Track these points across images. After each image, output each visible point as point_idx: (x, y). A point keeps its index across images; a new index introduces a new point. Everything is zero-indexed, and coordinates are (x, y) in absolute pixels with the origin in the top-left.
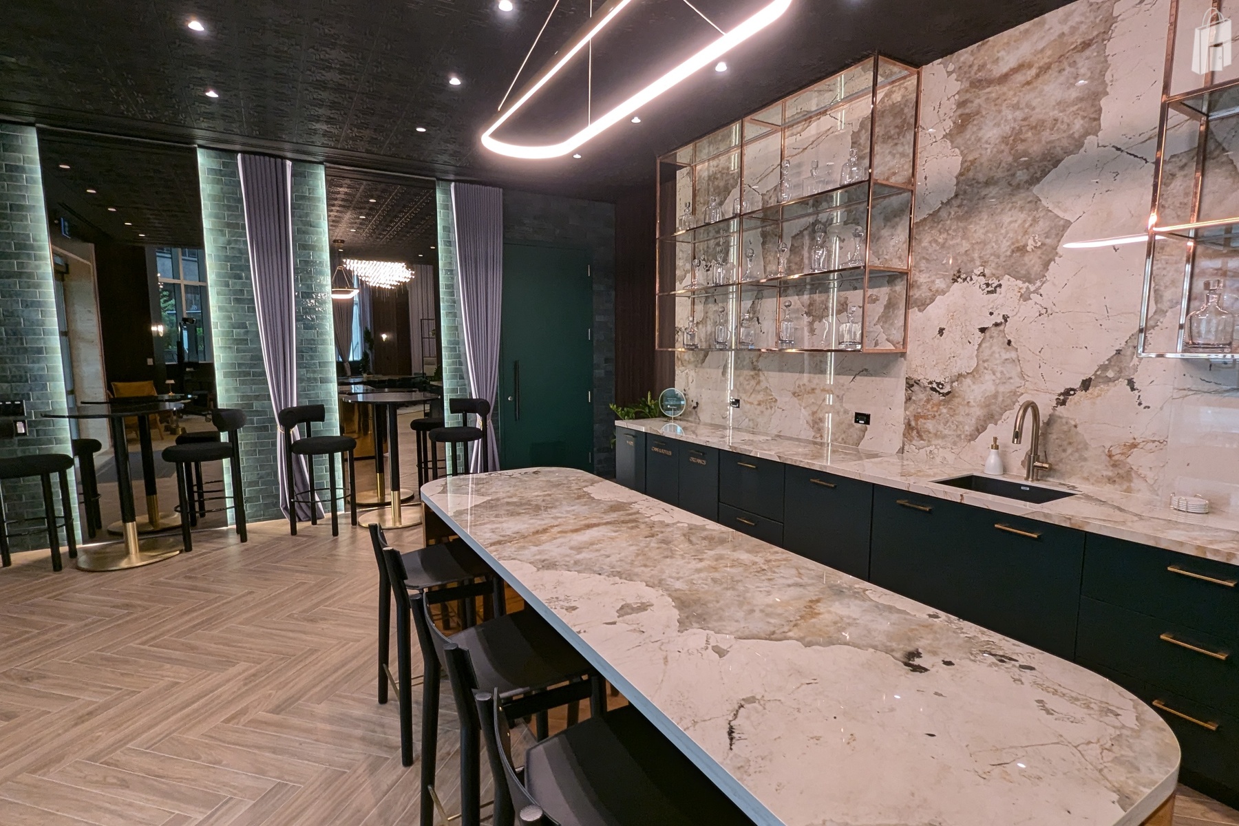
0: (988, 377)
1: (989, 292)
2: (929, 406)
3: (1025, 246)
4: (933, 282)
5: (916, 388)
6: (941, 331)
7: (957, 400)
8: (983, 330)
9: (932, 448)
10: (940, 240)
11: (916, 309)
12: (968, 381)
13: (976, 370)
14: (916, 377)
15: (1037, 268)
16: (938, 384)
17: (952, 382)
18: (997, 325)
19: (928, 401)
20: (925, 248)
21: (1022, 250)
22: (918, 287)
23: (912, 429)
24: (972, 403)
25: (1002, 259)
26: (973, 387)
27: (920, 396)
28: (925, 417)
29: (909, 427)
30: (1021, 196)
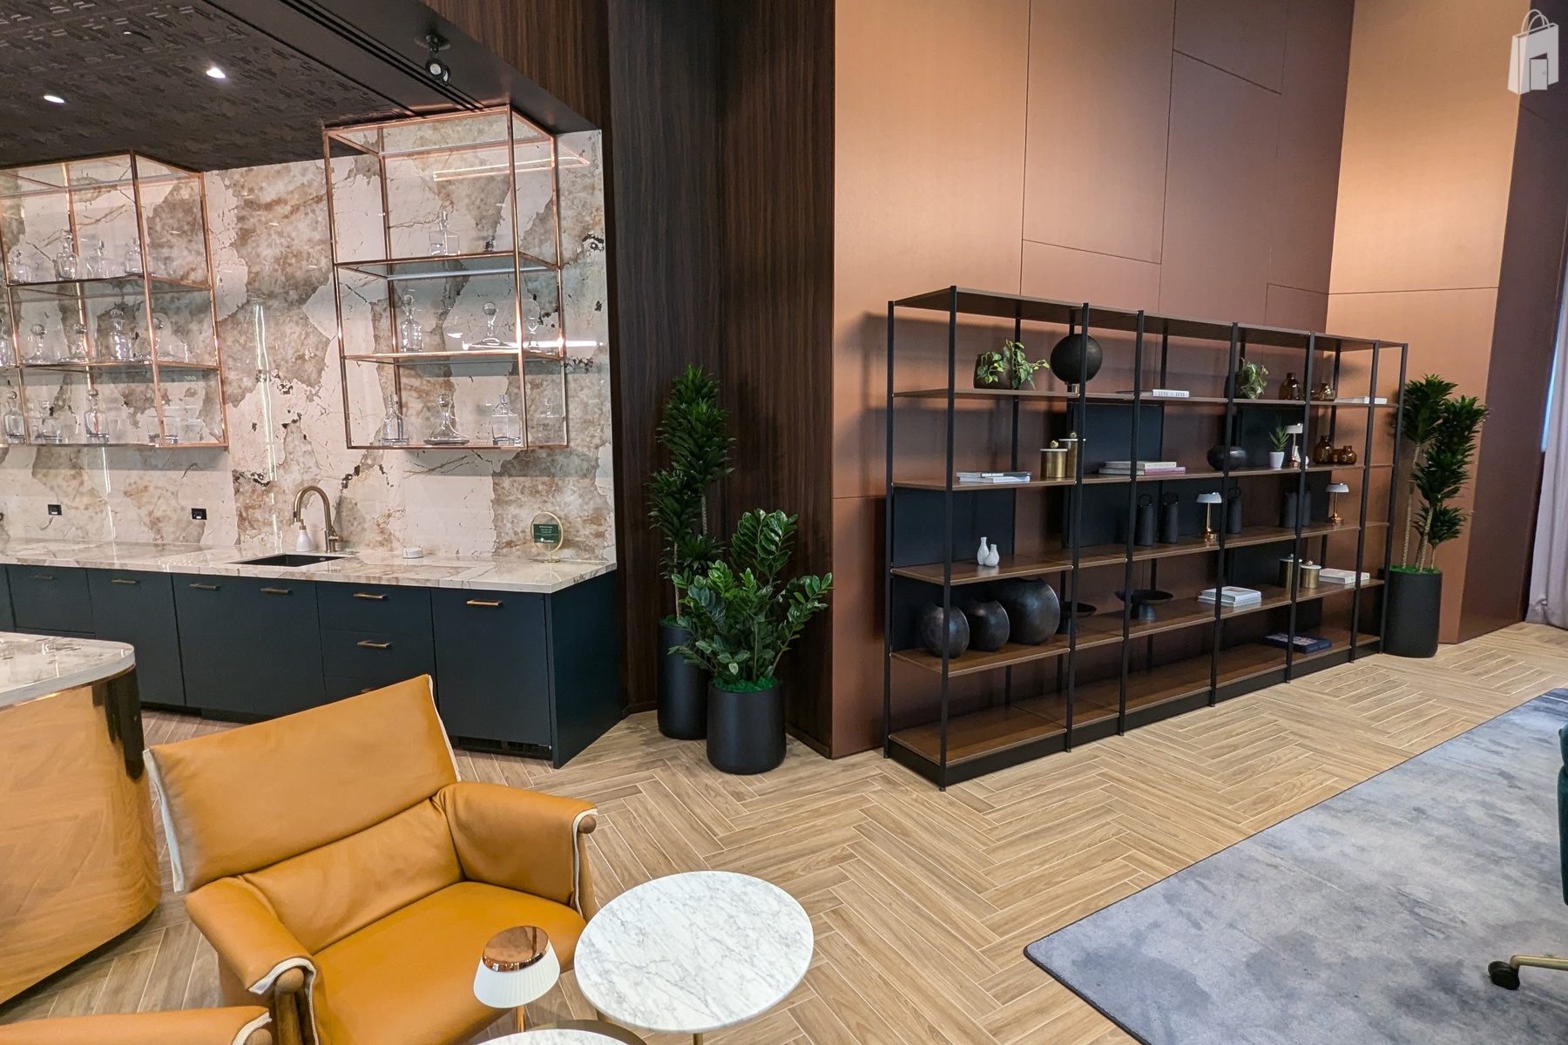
0: (295, 468)
1: (285, 393)
2: (255, 497)
3: (304, 355)
4: (241, 379)
5: (241, 480)
6: (254, 426)
7: (275, 489)
8: (285, 426)
9: (262, 535)
10: (242, 341)
11: (230, 404)
12: (280, 471)
13: (285, 461)
14: (240, 469)
15: (314, 376)
16: (259, 475)
17: (270, 473)
18: (294, 421)
19: (253, 491)
20: (229, 347)
21: (302, 357)
22: (230, 383)
23: (244, 520)
24: (287, 491)
25: (290, 364)
26: (286, 477)
27: (246, 487)
28: (253, 507)
29: (242, 518)
30: (295, 311)
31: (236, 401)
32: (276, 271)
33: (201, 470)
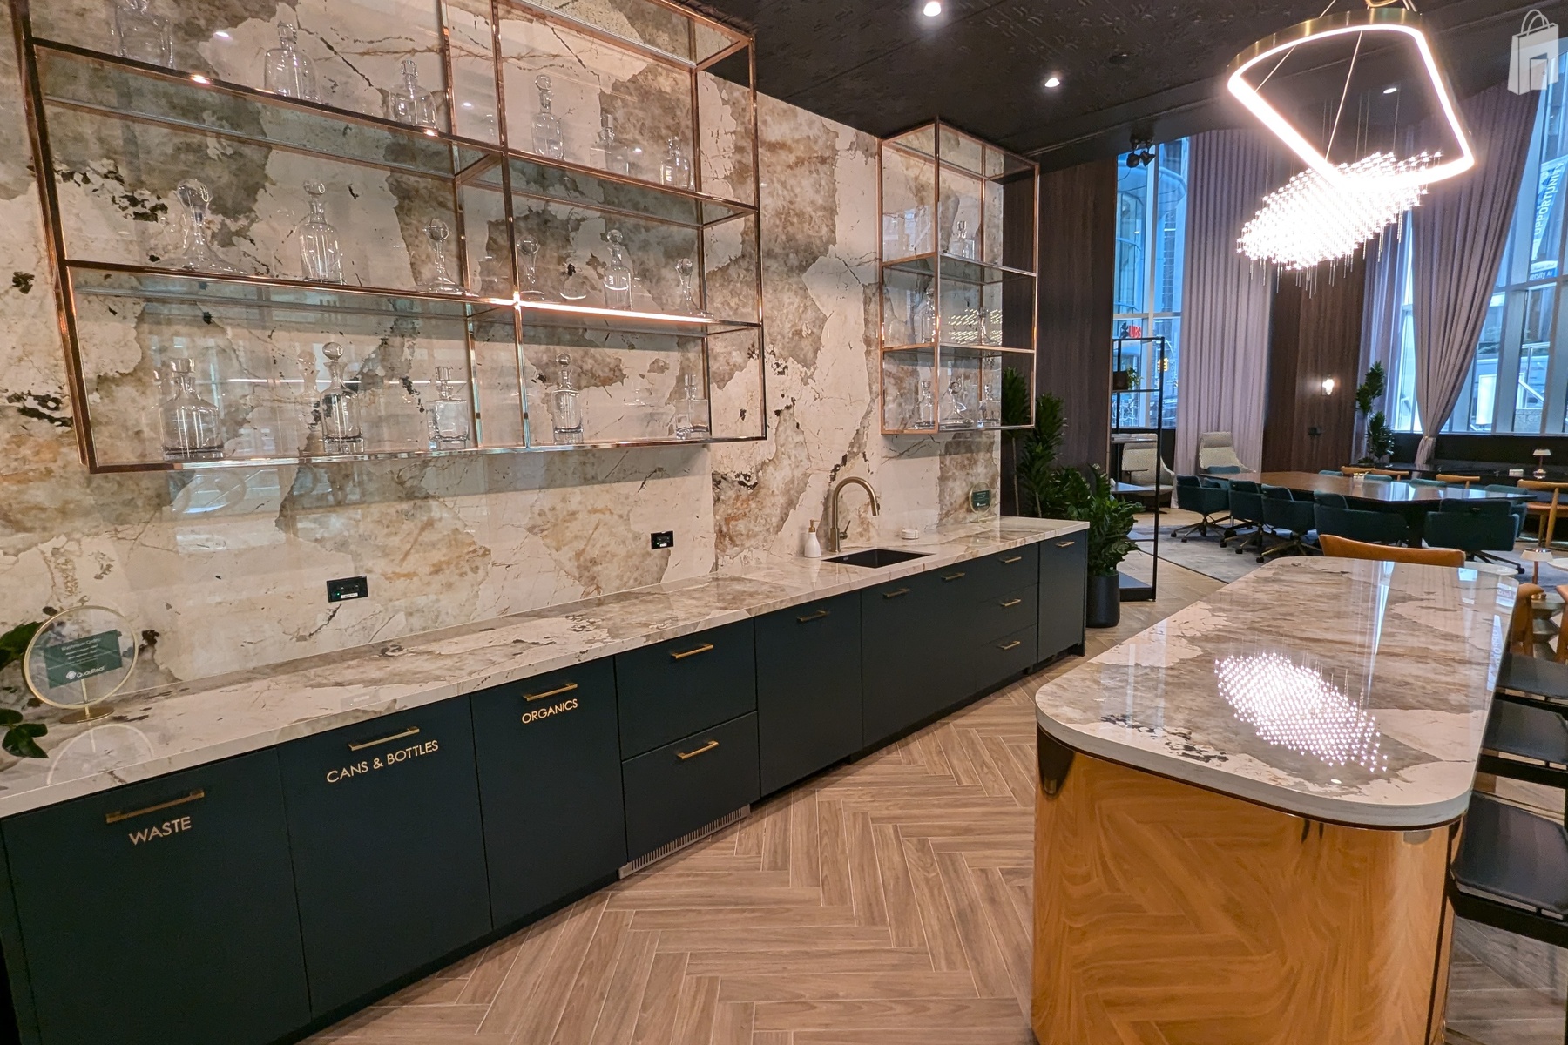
0: (786, 462)
1: (780, 373)
2: (739, 504)
3: (801, 331)
4: (730, 353)
5: (723, 484)
6: (743, 413)
7: (763, 492)
8: (776, 415)
9: (745, 552)
10: (733, 304)
11: (716, 385)
12: (770, 469)
13: (776, 456)
14: (722, 470)
15: (810, 355)
16: (745, 476)
17: (758, 472)
18: (788, 408)
19: (737, 498)
21: (798, 333)
22: (715, 358)
23: (724, 536)
24: (776, 492)
25: (787, 340)
26: (776, 474)
27: (729, 493)
28: (735, 518)
29: (721, 534)
30: (794, 279)
31: (723, 381)
32: (777, 226)
33: (669, 476)
